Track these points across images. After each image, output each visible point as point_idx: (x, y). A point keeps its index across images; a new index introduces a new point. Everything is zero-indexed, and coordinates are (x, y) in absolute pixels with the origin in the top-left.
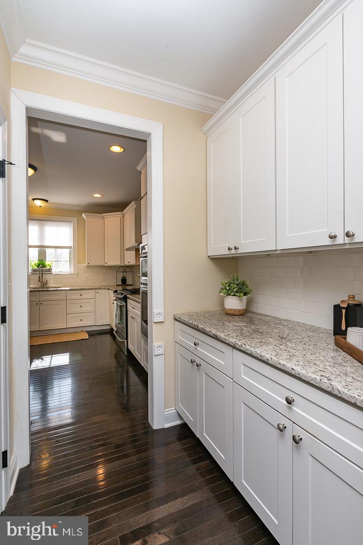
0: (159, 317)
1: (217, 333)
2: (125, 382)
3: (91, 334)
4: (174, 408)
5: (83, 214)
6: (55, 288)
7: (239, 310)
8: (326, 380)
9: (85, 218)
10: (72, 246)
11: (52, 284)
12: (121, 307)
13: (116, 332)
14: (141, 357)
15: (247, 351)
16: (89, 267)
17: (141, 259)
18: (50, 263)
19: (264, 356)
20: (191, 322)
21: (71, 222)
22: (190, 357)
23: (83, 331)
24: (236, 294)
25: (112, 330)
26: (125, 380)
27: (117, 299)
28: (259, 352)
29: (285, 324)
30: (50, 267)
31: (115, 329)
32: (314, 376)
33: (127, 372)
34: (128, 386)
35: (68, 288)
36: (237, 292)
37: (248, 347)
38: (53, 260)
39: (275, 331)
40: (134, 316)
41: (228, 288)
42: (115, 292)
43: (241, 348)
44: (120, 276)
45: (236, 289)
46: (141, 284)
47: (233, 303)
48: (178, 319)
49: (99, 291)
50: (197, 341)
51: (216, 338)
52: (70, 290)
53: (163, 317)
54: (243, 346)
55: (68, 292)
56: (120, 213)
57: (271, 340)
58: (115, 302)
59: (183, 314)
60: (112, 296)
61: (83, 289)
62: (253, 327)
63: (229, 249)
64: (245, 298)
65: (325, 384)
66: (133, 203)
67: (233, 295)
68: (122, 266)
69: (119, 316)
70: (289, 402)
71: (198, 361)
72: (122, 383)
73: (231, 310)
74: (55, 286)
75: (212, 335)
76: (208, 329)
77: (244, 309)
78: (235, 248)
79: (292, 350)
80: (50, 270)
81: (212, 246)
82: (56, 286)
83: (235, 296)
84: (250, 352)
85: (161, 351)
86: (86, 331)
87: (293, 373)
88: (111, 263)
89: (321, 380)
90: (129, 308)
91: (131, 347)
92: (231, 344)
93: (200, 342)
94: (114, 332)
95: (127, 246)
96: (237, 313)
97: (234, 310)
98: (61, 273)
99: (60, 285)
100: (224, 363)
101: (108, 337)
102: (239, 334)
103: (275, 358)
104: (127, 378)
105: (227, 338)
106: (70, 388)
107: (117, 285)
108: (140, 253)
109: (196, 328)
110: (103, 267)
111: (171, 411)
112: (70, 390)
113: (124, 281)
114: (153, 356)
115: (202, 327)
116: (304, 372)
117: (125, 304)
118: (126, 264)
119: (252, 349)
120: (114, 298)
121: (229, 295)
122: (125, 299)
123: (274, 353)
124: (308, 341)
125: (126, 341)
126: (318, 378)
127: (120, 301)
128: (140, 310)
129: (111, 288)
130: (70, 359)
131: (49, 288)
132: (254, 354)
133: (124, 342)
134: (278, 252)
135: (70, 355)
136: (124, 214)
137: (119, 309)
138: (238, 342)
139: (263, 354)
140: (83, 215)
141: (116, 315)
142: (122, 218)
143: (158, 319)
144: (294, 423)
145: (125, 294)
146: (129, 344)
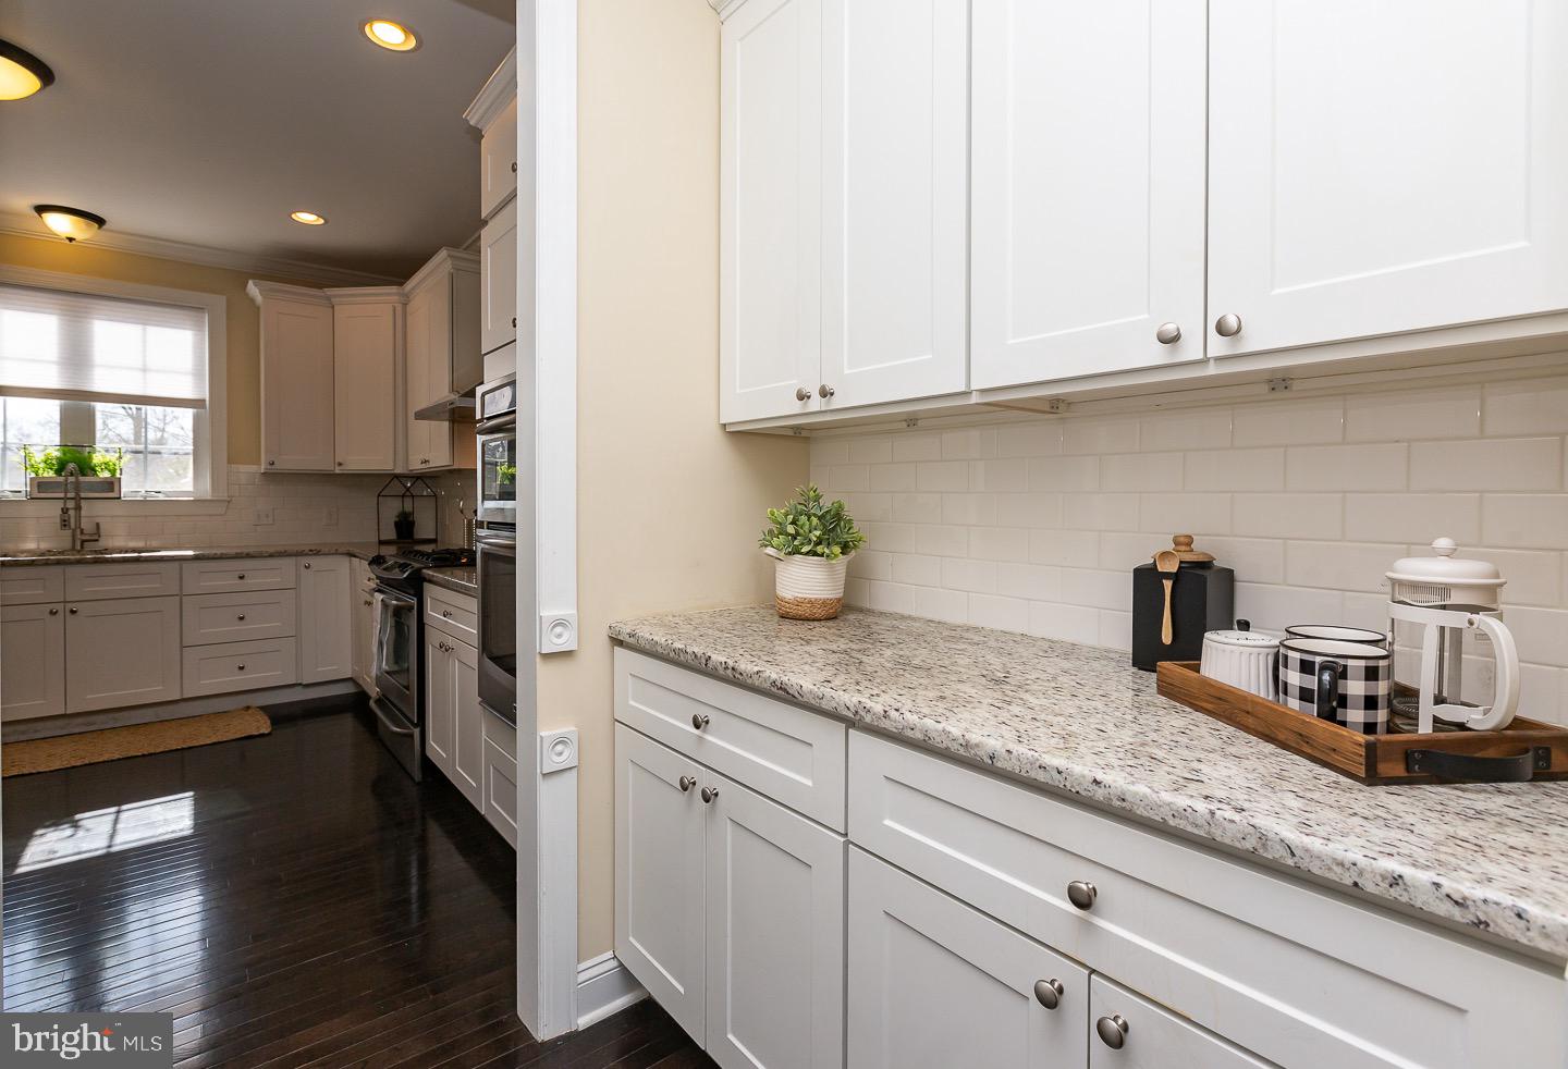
0: (559, 636)
1: (785, 679)
2: (414, 880)
3: (282, 717)
4: (609, 954)
5: (250, 282)
6: (134, 551)
7: (824, 603)
8: (1229, 814)
9: (259, 298)
10: (207, 396)
11: (118, 540)
12: (399, 613)
13: (378, 701)
14: (479, 784)
15: (909, 733)
16: (273, 477)
17: (480, 439)
18: (112, 458)
19: (977, 745)
20: (678, 645)
21: (200, 309)
22: (676, 769)
23: (248, 708)
24: (819, 549)
25: (362, 696)
26: (414, 872)
27: (385, 585)
28: (956, 731)
29: (976, 638)
30: (113, 472)
31: (374, 691)
32: (1181, 801)
33: (423, 840)
34: (424, 896)
35: (190, 553)
36: (819, 543)
37: (912, 718)
38: (123, 446)
39: (961, 662)
40: (450, 642)
41: (791, 529)
42: (377, 561)
43: (885, 724)
44: (392, 509)
45: (818, 533)
46: (480, 525)
47: (805, 580)
48: (627, 639)
49: (314, 561)
50: (702, 712)
51: (782, 694)
52: (196, 558)
53: (574, 633)
54: (893, 714)
55: (185, 565)
56: (394, 289)
57: (967, 689)
58: (380, 597)
59: (642, 622)
60: (365, 575)
61: (249, 556)
62: (888, 653)
63: (802, 397)
64: (841, 562)
65: (1231, 825)
66: (443, 253)
67: (807, 553)
68: (397, 476)
69: (391, 643)
70: (1083, 900)
71: (706, 780)
72: (404, 883)
73: (799, 603)
74: (132, 544)
75: (767, 685)
76: (746, 666)
77: (839, 600)
78: (825, 393)
79: (1055, 720)
80: (112, 485)
81: (738, 391)
82: (140, 544)
83: (815, 554)
84: (919, 735)
85: (567, 757)
86: (263, 708)
87: (1100, 794)
88: (357, 462)
89: (1212, 813)
90: (432, 613)
91: (436, 751)
92: (846, 712)
93: (713, 716)
94: (372, 704)
95: (422, 401)
96: (819, 612)
97: (810, 602)
98: (161, 497)
99: (154, 544)
100: (809, 783)
101: (348, 724)
102: (859, 677)
103: (1018, 749)
104: (423, 863)
105: (827, 691)
106: (198, 926)
107: (381, 543)
108: (478, 416)
109: (701, 667)
110: (327, 478)
111: (600, 965)
112: (195, 937)
113: (405, 525)
114: (539, 777)
115: (723, 659)
116: (1142, 789)
117: (414, 601)
118: (416, 466)
119: (929, 722)
120: (373, 585)
121: (796, 551)
122: (416, 585)
123: (1009, 734)
124: (1075, 684)
125: (417, 731)
126: (1202, 807)
127: (396, 593)
128: (475, 619)
129: (356, 551)
130: (197, 815)
131: (106, 551)
132: (939, 741)
133: (411, 736)
134: (975, 399)
135: (197, 801)
136: (407, 296)
137: (390, 622)
138: (869, 704)
139: (974, 738)
140: (253, 289)
141: (381, 644)
142: (399, 308)
143: (555, 640)
144: (1093, 971)
145: (417, 565)
146: (432, 743)
